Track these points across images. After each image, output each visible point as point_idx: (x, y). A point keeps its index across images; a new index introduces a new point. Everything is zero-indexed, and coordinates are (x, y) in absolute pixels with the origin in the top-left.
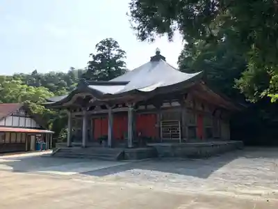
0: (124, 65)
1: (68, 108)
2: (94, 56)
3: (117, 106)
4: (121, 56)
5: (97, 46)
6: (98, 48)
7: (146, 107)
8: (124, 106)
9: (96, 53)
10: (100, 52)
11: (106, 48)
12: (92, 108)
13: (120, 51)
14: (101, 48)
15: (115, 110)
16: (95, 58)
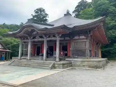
0: (47, 21)
2: (33, 16)
4: (46, 17)
5: (35, 11)
6: (35, 12)
9: (34, 14)
10: (36, 14)
11: (39, 12)
13: (46, 14)
14: (37, 12)
16: (34, 17)
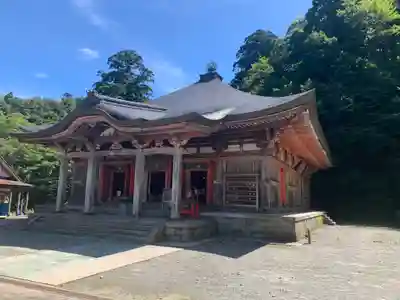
0: (149, 92)
1: (63, 144)
2: (103, 75)
3: (153, 144)
4: (146, 79)
5: (109, 60)
6: (110, 63)
7: (198, 150)
8: (167, 143)
9: (108, 70)
10: (114, 70)
12: (106, 146)
13: (146, 71)
14: (116, 64)
15: (148, 151)
16: (106, 78)
